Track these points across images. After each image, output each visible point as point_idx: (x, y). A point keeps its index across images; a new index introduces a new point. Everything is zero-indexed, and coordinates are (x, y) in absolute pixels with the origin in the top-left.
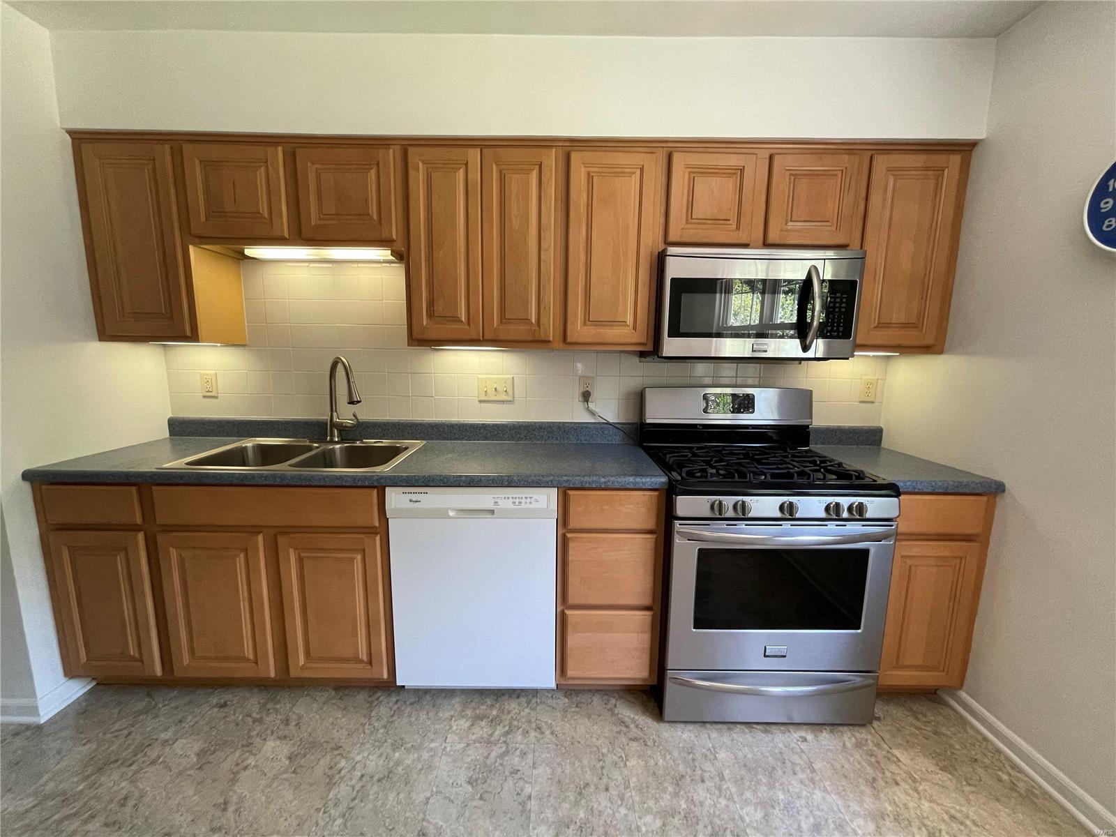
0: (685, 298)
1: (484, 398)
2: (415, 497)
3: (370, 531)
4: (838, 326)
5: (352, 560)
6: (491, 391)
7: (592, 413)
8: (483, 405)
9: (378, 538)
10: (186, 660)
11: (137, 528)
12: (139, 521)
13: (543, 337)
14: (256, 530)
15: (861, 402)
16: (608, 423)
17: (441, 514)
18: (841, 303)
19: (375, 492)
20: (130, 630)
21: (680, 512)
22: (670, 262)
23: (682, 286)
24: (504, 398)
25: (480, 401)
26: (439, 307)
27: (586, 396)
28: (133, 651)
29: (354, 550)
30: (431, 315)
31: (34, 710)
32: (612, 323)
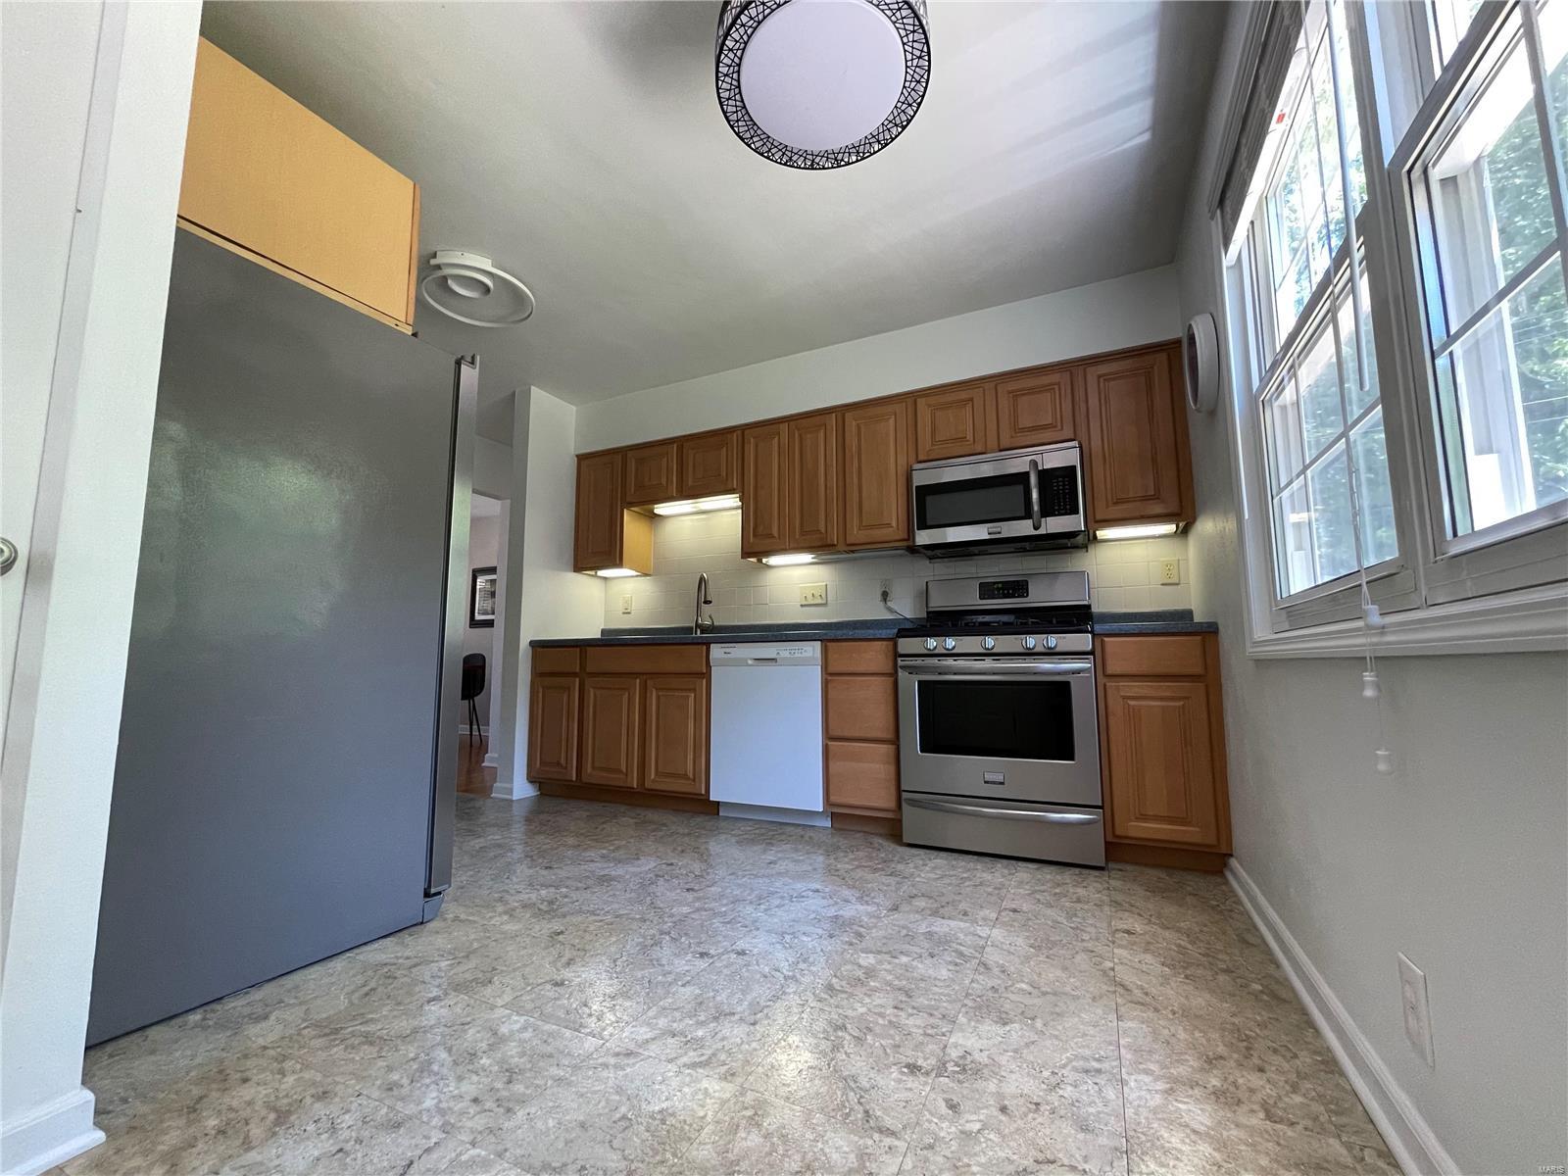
0: (929, 499)
1: (804, 603)
2: (727, 650)
3: (701, 675)
4: (1065, 505)
5: (688, 697)
6: (810, 597)
7: (890, 610)
8: (804, 608)
9: (704, 681)
10: (589, 770)
11: (575, 675)
12: (578, 670)
13: (829, 542)
14: (636, 675)
15: (1163, 584)
16: (906, 619)
17: (741, 663)
18: (1064, 485)
19: (705, 647)
20: (564, 743)
21: (901, 650)
22: (914, 477)
23: (925, 491)
24: (819, 601)
25: (802, 606)
26: (760, 530)
27: (885, 596)
28: (563, 761)
29: (689, 690)
30: (754, 535)
31: (510, 791)
32: (881, 526)
